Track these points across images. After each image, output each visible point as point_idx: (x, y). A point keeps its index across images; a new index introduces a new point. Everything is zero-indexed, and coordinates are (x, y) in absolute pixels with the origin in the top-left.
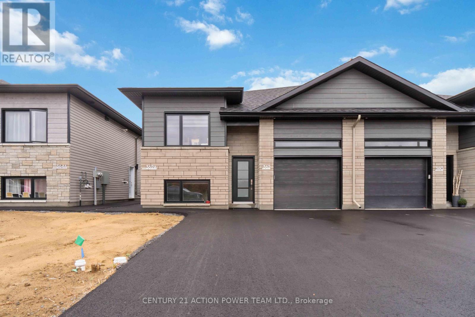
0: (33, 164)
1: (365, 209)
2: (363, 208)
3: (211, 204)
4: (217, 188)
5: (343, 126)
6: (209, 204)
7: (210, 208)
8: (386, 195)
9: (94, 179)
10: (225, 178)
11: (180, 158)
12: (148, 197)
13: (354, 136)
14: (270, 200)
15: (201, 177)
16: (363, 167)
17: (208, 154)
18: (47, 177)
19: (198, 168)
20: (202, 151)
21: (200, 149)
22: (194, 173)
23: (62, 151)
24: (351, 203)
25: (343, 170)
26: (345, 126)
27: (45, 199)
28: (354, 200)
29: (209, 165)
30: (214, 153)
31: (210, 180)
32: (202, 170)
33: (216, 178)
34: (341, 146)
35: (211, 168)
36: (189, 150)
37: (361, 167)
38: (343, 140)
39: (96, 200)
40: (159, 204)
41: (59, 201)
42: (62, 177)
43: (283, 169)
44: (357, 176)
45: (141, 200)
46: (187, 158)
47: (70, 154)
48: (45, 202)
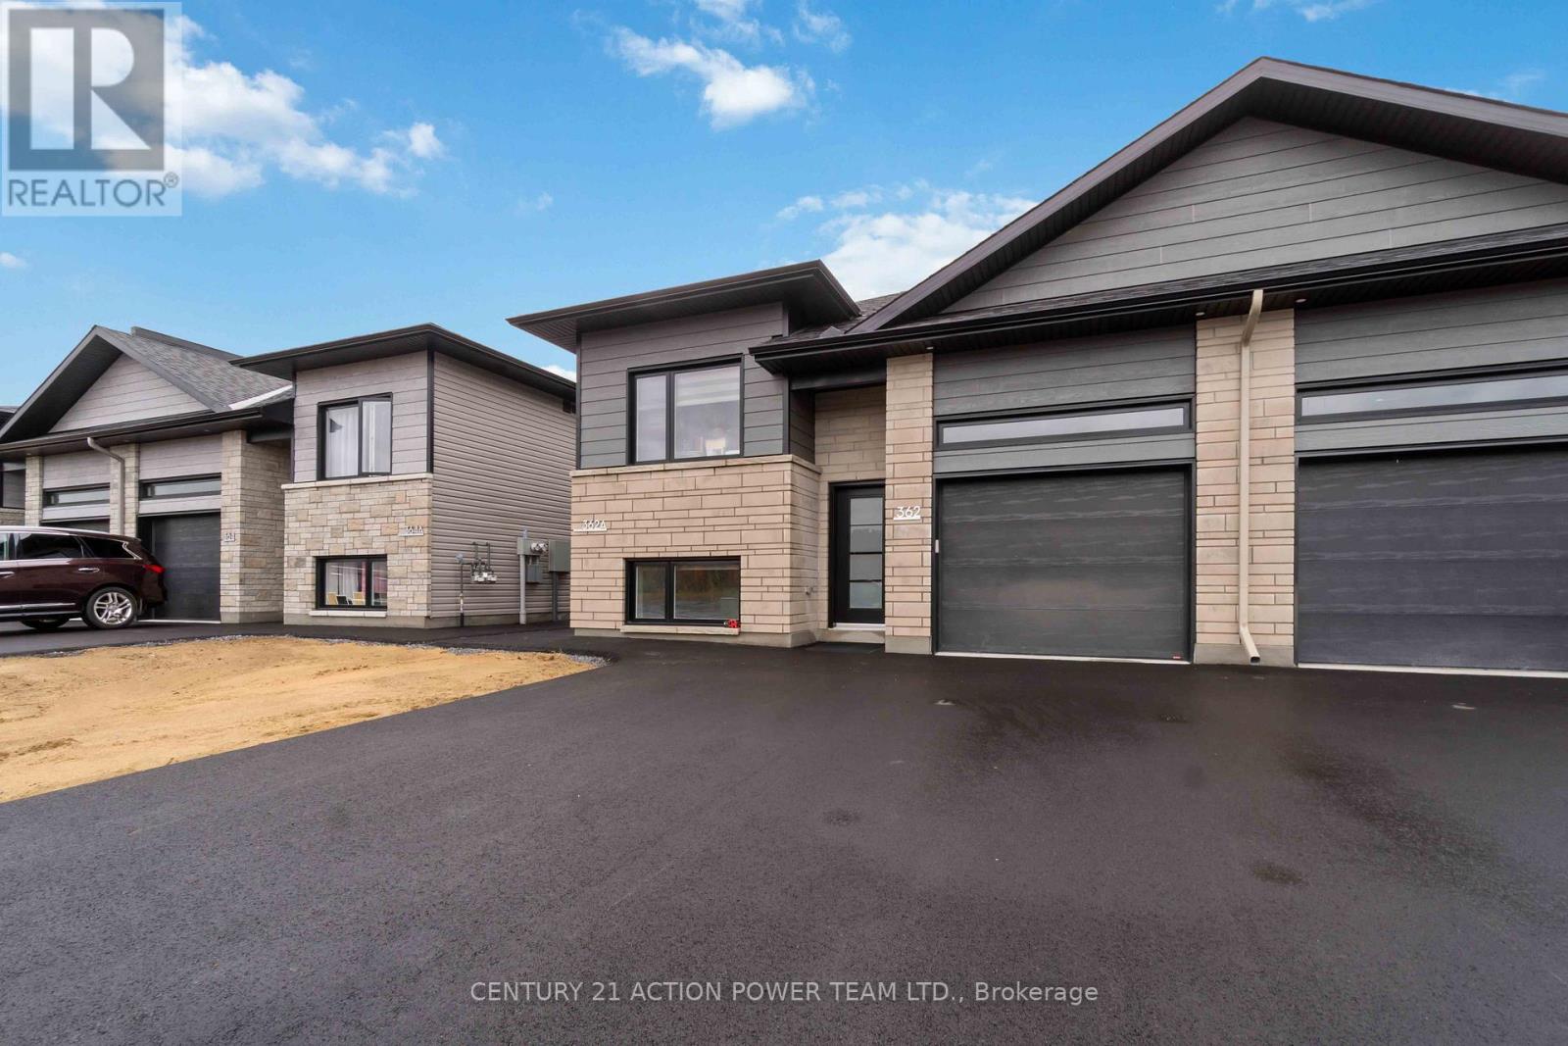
0: (367, 527)
1: (1296, 661)
2: (1286, 660)
3: (742, 630)
4: (758, 582)
5: (1198, 345)
6: (735, 631)
7: (740, 640)
8: (1409, 608)
9: (519, 560)
10: (780, 551)
11: (663, 495)
12: (588, 606)
13: (1243, 380)
14: (918, 622)
15: (715, 548)
16: (1291, 498)
17: (734, 481)
18: (389, 557)
19: (708, 522)
20: (718, 471)
21: (714, 468)
22: (696, 538)
23: (415, 493)
24: (1232, 640)
25: (1199, 511)
26: (1207, 343)
27: (384, 608)
28: (1245, 631)
29: (739, 512)
30: (752, 477)
31: (739, 556)
32: (719, 528)
33: (757, 552)
34: (1190, 424)
35: (743, 520)
36: (685, 472)
37: (1277, 498)
38: (1200, 399)
39: (523, 611)
40: (611, 626)
41: (408, 614)
42: (414, 556)
43: (974, 519)
44: (1259, 535)
45: (572, 616)
46: (681, 494)
47: (431, 498)
48: (384, 616)
